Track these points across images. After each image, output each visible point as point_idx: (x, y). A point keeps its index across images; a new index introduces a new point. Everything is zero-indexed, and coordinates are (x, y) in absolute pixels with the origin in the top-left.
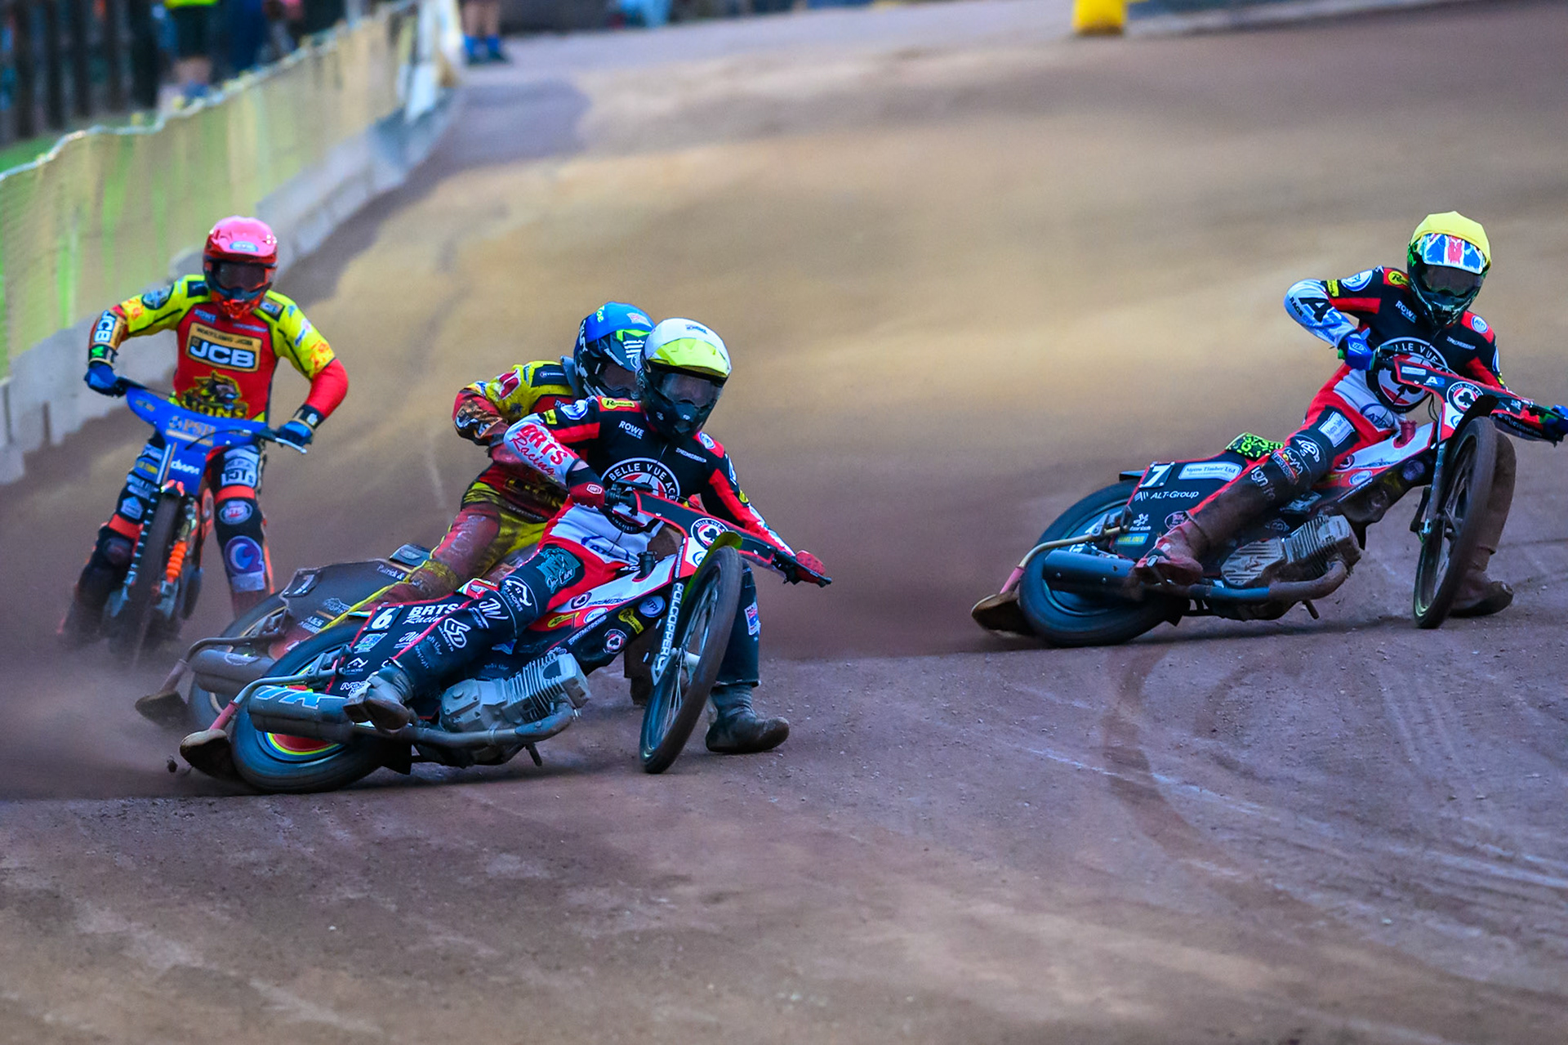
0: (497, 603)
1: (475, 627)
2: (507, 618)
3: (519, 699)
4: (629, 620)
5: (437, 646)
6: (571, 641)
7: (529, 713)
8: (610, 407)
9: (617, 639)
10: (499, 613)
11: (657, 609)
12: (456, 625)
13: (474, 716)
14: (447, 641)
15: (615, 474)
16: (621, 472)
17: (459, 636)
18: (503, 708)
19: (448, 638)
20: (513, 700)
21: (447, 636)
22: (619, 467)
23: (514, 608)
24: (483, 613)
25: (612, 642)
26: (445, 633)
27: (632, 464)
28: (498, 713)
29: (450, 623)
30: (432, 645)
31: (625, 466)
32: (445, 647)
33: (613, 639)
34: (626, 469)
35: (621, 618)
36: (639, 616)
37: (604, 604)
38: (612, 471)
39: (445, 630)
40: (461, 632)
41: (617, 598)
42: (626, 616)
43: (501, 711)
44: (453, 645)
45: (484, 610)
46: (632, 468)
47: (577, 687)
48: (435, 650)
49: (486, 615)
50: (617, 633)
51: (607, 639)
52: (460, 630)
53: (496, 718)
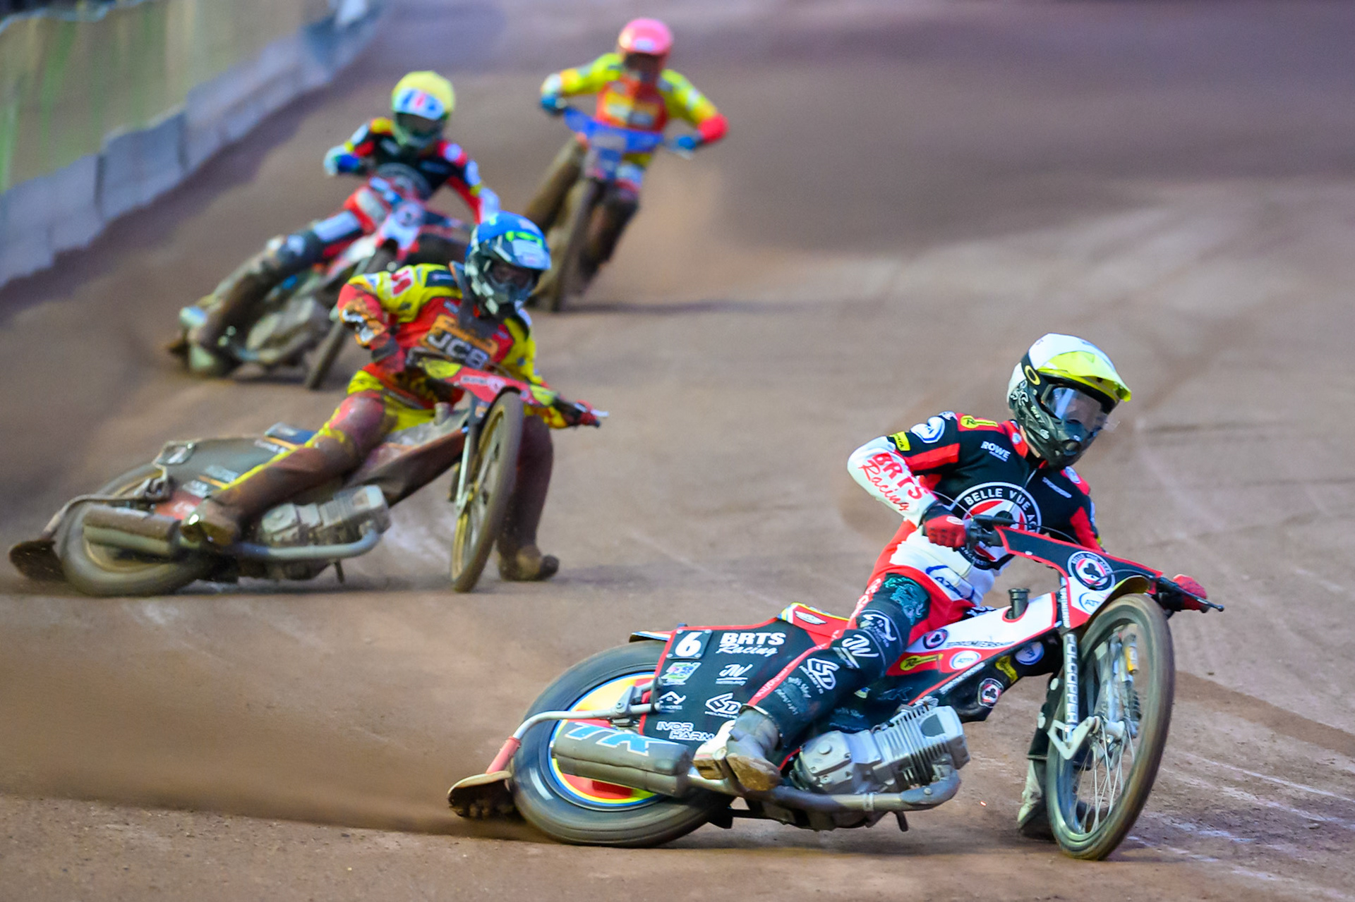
0: (864, 639)
1: (843, 666)
2: (875, 655)
3: (897, 758)
4: (1005, 668)
5: (804, 688)
6: (945, 689)
7: (903, 775)
8: (971, 426)
9: (993, 690)
10: (868, 650)
11: (1034, 655)
12: (822, 665)
13: (844, 775)
14: (815, 682)
15: (973, 499)
16: (980, 497)
17: (828, 676)
18: (875, 768)
19: (816, 679)
20: (889, 758)
21: (814, 677)
22: (978, 491)
23: (882, 644)
24: (850, 651)
25: (987, 693)
26: (810, 673)
27: (993, 488)
28: (868, 773)
29: (814, 664)
30: (798, 688)
31: (985, 490)
32: (813, 689)
33: (989, 689)
34: (986, 494)
35: (998, 666)
36: (1015, 664)
37: (972, 647)
38: (969, 495)
39: (810, 669)
40: (830, 672)
41: (989, 641)
42: (1003, 664)
43: (872, 771)
44: (822, 687)
45: (851, 648)
46: (993, 493)
47: (960, 747)
48: (802, 693)
49: (854, 653)
50: (994, 683)
51: (984, 688)
52: (828, 669)
53: (865, 778)
